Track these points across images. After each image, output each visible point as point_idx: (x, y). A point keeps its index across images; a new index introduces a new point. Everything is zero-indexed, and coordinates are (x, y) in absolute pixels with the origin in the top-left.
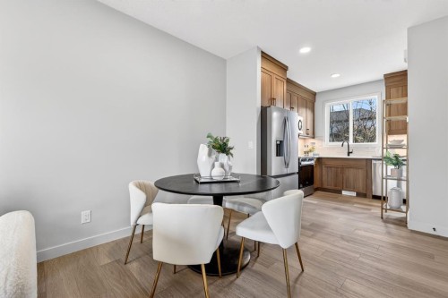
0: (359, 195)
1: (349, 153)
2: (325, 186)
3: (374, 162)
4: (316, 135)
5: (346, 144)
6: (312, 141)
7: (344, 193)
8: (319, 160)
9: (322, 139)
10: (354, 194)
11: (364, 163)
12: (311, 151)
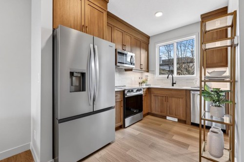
0: (180, 121)
1: (173, 84)
2: (154, 112)
3: (192, 92)
4: (150, 69)
5: (170, 76)
6: (146, 74)
7: (168, 118)
8: (149, 90)
9: (154, 72)
10: (176, 120)
11: (184, 93)
12: (143, 82)
